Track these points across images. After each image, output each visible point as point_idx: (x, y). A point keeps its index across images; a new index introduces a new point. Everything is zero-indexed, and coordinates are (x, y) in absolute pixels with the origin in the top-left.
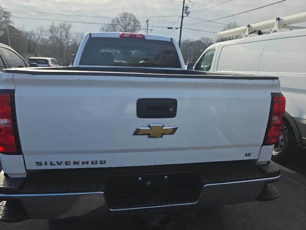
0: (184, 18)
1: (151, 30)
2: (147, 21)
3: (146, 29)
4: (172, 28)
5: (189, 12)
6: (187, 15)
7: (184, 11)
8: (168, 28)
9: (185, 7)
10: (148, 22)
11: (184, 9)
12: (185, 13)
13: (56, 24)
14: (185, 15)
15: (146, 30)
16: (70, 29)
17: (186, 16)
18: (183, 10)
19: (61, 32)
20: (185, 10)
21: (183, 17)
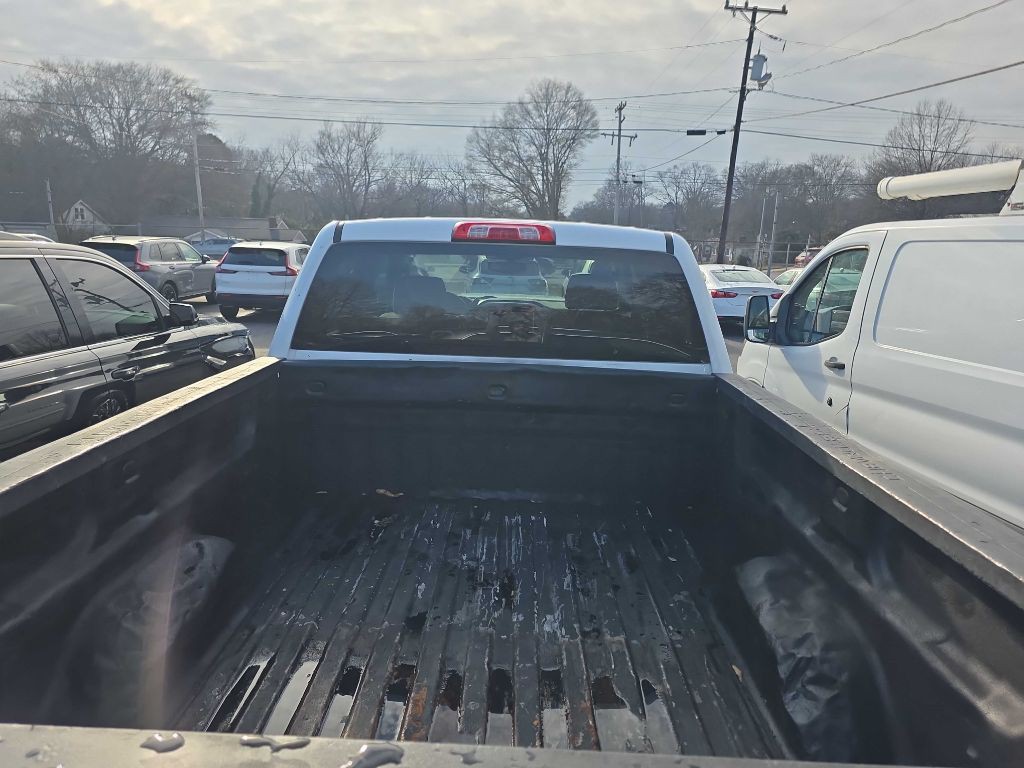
0: (748, 96)
1: (631, 137)
2: (620, 109)
3: (613, 135)
4: (703, 133)
5: (768, 76)
6: (761, 86)
7: (750, 71)
8: (690, 133)
9: (752, 57)
10: (623, 112)
11: (751, 64)
12: (751, 79)
13: (337, 129)
14: (750, 84)
15: (616, 138)
16: (378, 140)
17: (757, 88)
18: (746, 68)
19: (350, 151)
20: (754, 68)
21: (743, 92)
